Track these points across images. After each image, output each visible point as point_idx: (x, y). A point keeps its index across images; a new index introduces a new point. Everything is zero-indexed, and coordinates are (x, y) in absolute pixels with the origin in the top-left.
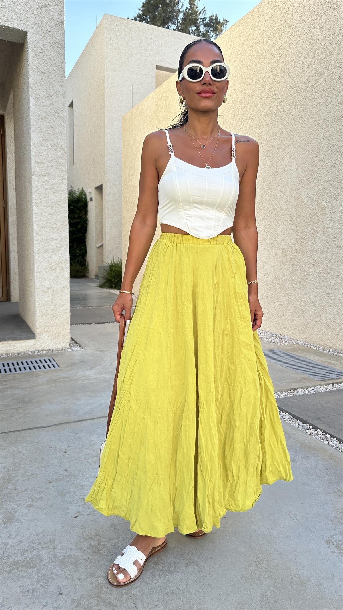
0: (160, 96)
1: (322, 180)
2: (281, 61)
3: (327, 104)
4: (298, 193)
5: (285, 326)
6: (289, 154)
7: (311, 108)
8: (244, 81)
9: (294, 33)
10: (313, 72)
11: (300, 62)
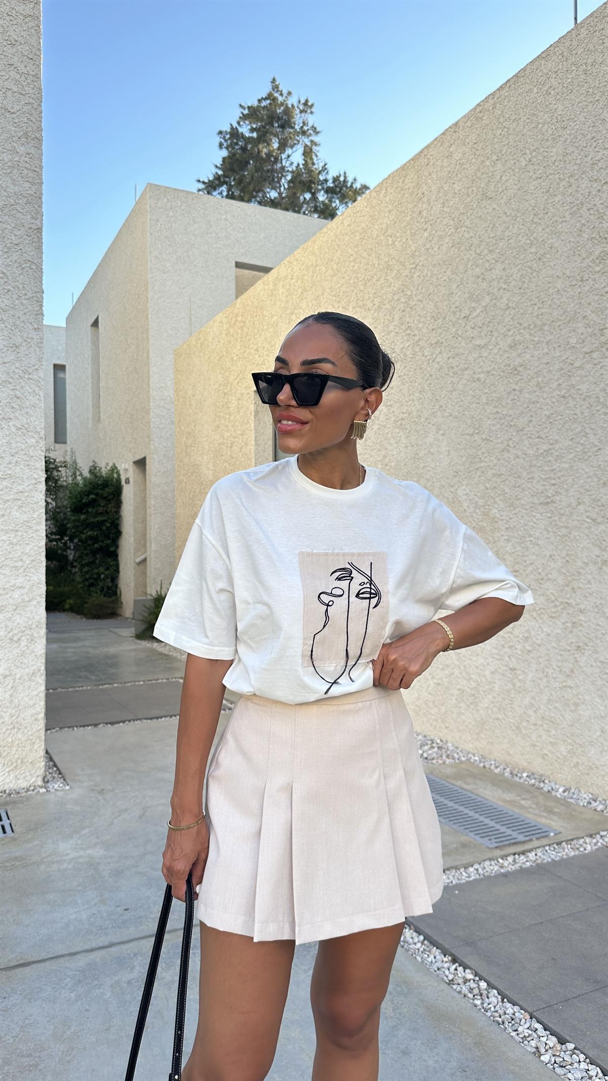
0: (231, 319)
1: (490, 472)
2: (416, 275)
3: (490, 347)
4: (452, 492)
5: (448, 725)
6: (434, 427)
7: (466, 353)
8: (361, 303)
9: (434, 232)
10: (467, 295)
11: (445, 278)
